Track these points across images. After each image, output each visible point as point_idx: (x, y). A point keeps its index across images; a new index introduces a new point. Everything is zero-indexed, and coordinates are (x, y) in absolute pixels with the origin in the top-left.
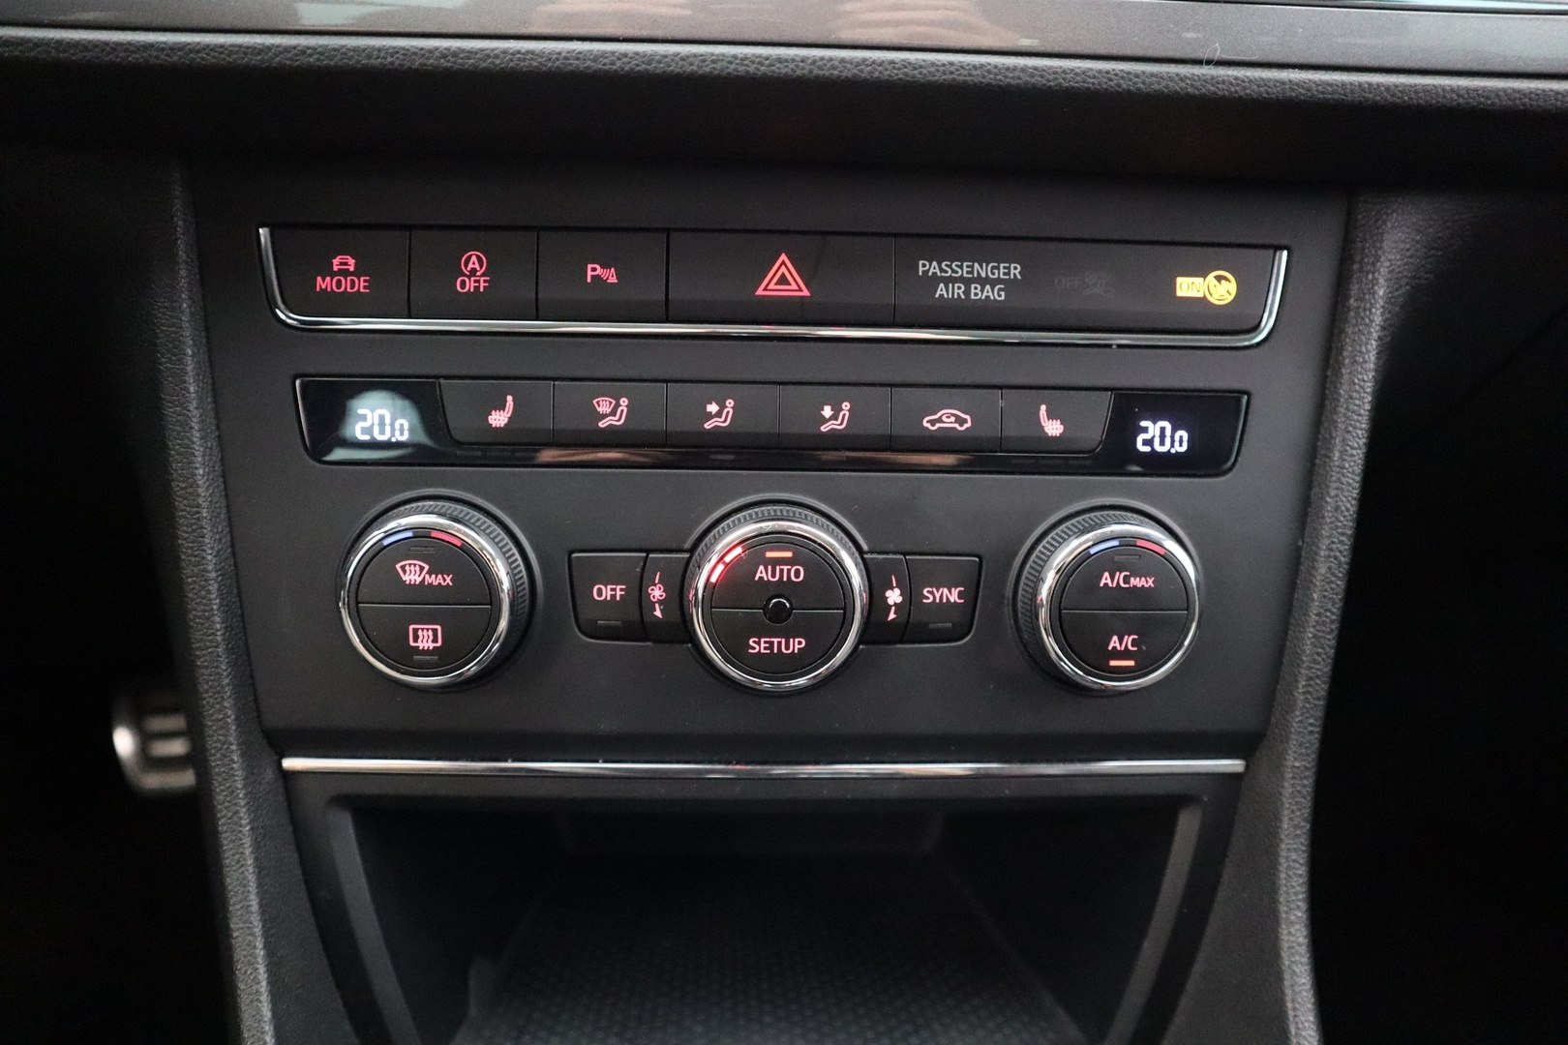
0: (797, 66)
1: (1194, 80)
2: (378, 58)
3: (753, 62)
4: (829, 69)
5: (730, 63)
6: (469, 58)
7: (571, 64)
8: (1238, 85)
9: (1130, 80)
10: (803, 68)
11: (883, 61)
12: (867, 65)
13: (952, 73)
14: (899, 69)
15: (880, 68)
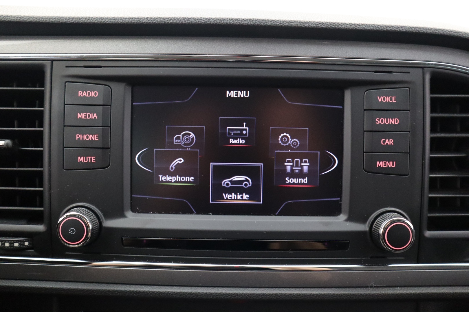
0: (243, 297)
1: (367, 296)
2: (115, 293)
3: (229, 296)
4: (253, 297)
5: (222, 296)
6: (142, 294)
7: (174, 296)
8: (380, 296)
9: (346, 297)
10: (245, 297)
11: (269, 295)
12: (264, 296)
13: (291, 297)
14: (274, 297)
15: (269, 297)
